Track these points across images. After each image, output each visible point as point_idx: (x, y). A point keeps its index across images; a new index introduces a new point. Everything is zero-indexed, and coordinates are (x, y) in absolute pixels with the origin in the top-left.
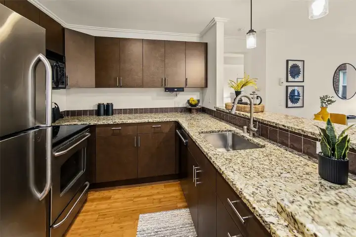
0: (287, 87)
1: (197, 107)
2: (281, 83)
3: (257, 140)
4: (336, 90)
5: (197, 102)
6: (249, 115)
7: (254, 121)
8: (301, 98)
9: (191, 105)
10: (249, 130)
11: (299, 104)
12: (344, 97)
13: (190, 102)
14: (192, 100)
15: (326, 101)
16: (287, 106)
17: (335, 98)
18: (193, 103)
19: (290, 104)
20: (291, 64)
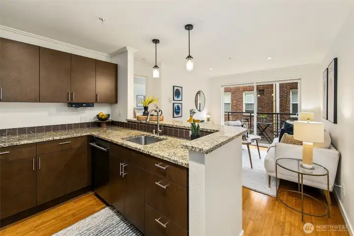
0: (174, 104)
1: (108, 121)
2: (170, 101)
3: (162, 137)
4: (197, 106)
5: (106, 116)
6: (156, 122)
7: (160, 126)
8: (181, 111)
9: (100, 119)
10: (156, 132)
11: (180, 115)
12: (200, 111)
13: (100, 116)
14: (101, 114)
15: (192, 112)
16: (174, 117)
17: (196, 111)
18: (103, 117)
19: (175, 115)
20: (176, 88)
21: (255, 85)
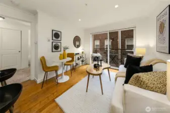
0: (52, 42)
2: (48, 40)
8: (60, 47)
11: (59, 50)
16: (52, 51)
21: (108, 32)
